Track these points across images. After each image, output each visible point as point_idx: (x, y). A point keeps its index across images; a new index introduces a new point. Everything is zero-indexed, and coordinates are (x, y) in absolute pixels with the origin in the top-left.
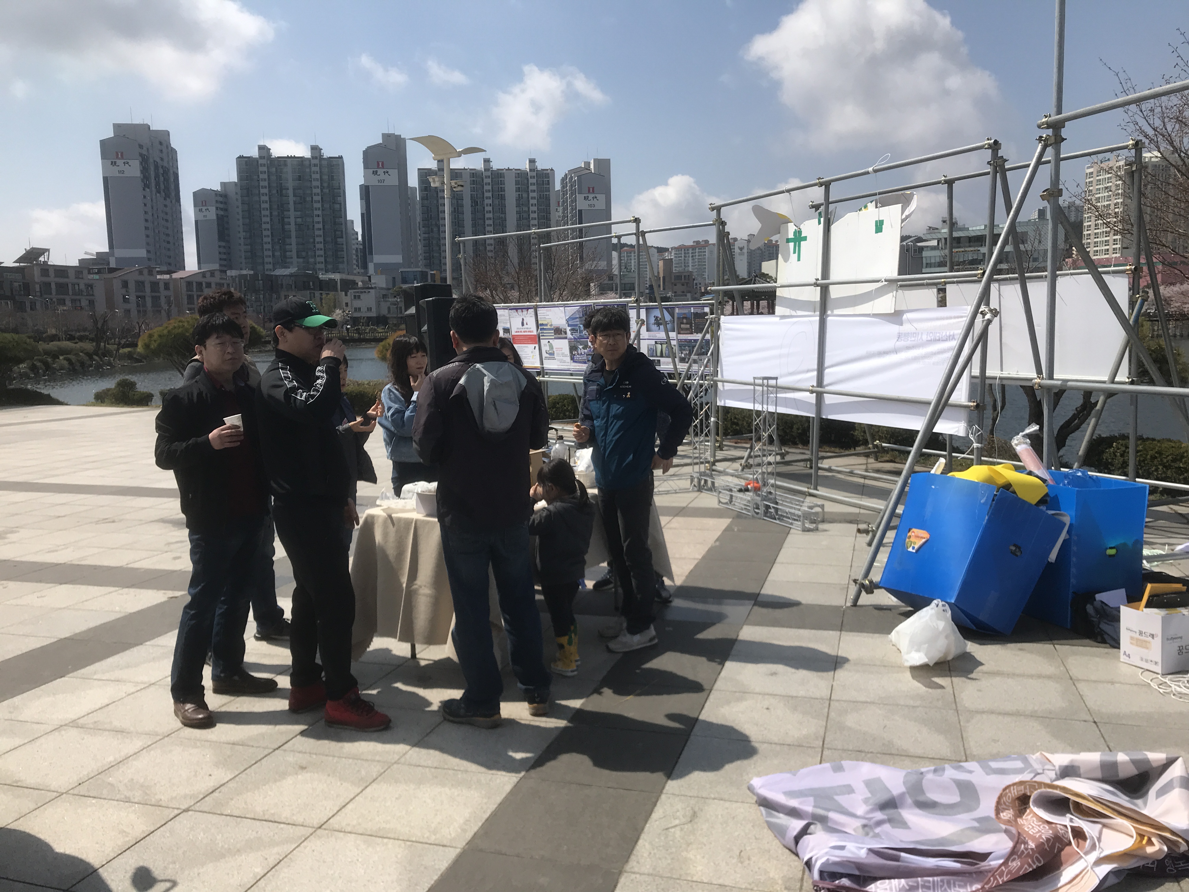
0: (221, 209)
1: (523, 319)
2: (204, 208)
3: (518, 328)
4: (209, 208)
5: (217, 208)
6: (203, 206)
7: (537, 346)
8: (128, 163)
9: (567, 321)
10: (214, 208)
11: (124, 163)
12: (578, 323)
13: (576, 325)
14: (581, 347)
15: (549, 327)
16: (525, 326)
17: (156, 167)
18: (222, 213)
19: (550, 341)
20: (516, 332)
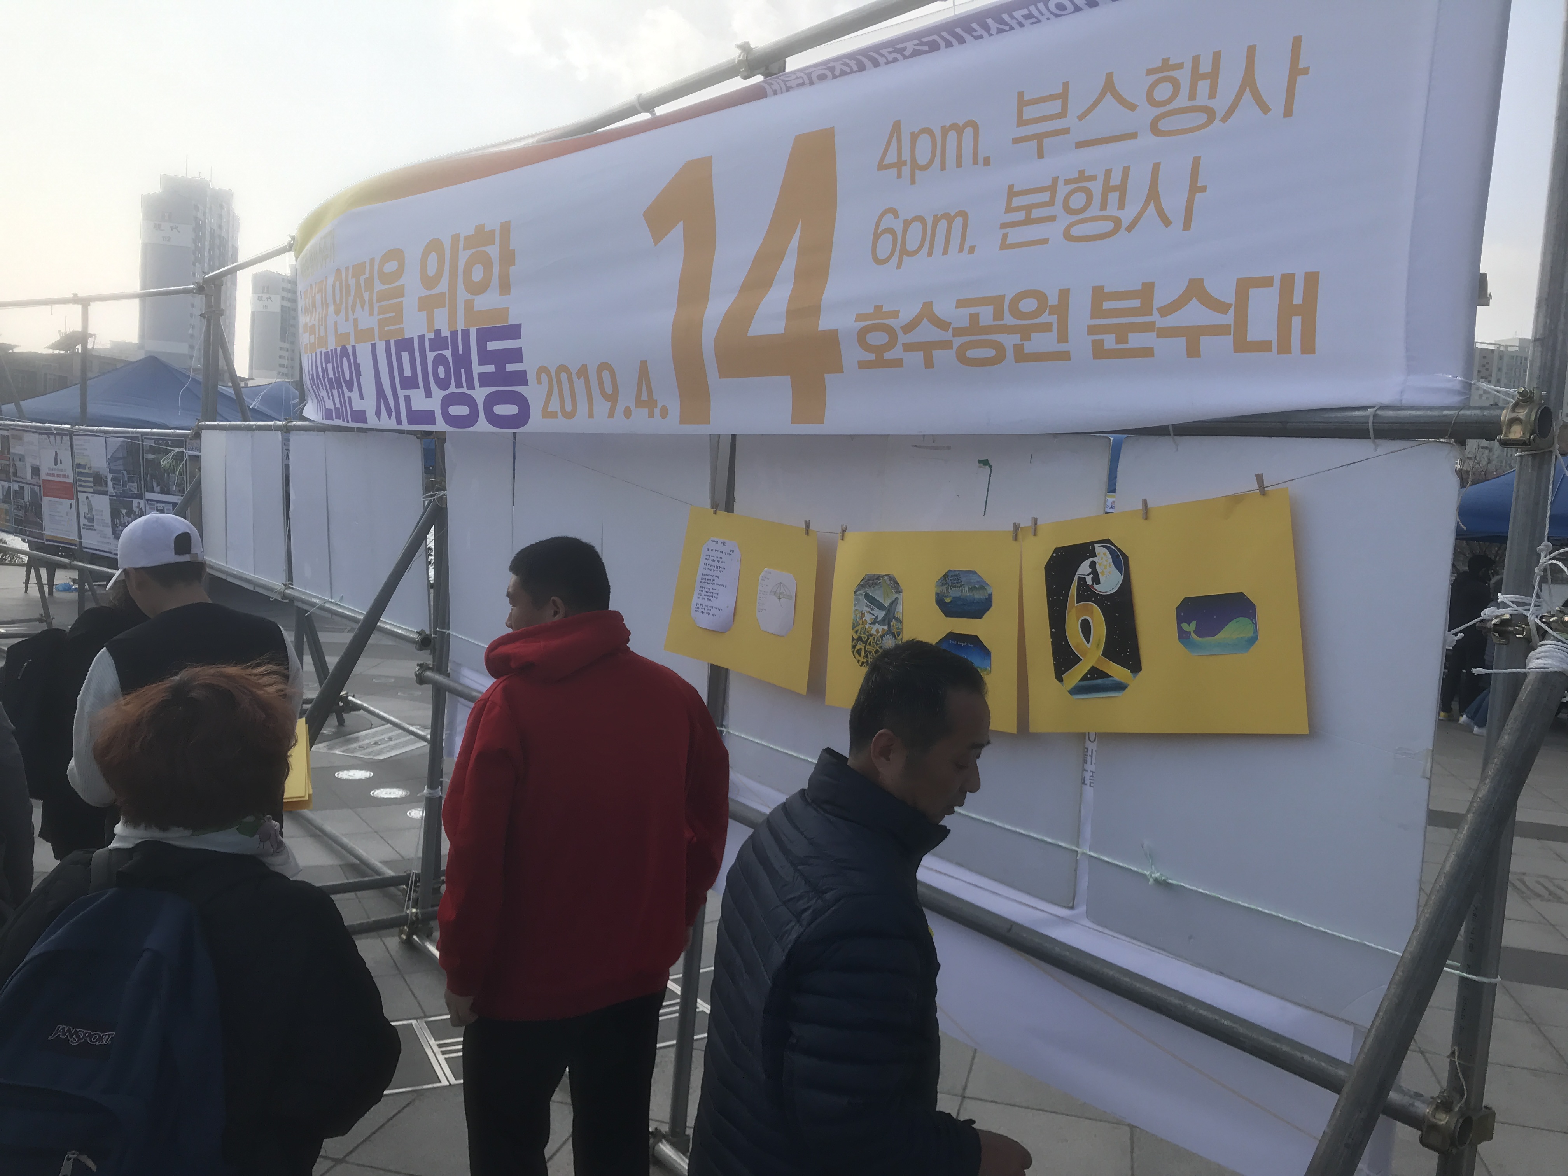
0: (289, 300)
1: (56, 452)
2: (265, 296)
3: (49, 469)
4: (272, 296)
5: (283, 298)
6: (263, 292)
7: (73, 502)
8: (177, 228)
9: (109, 461)
10: (279, 297)
11: (172, 227)
12: (121, 468)
13: (119, 472)
14: (124, 511)
15: (87, 471)
16: (59, 466)
17: (212, 236)
18: (286, 304)
19: (90, 495)
20: (48, 475)
